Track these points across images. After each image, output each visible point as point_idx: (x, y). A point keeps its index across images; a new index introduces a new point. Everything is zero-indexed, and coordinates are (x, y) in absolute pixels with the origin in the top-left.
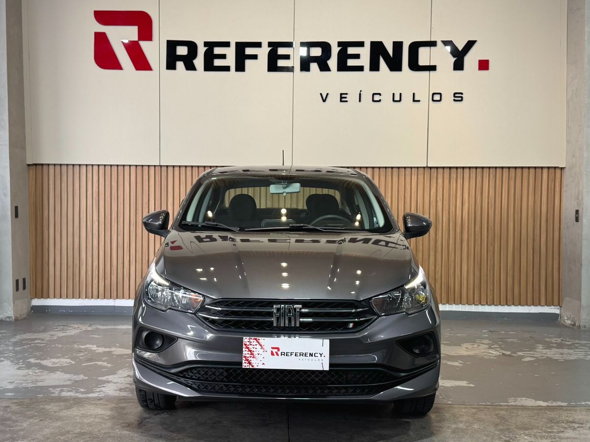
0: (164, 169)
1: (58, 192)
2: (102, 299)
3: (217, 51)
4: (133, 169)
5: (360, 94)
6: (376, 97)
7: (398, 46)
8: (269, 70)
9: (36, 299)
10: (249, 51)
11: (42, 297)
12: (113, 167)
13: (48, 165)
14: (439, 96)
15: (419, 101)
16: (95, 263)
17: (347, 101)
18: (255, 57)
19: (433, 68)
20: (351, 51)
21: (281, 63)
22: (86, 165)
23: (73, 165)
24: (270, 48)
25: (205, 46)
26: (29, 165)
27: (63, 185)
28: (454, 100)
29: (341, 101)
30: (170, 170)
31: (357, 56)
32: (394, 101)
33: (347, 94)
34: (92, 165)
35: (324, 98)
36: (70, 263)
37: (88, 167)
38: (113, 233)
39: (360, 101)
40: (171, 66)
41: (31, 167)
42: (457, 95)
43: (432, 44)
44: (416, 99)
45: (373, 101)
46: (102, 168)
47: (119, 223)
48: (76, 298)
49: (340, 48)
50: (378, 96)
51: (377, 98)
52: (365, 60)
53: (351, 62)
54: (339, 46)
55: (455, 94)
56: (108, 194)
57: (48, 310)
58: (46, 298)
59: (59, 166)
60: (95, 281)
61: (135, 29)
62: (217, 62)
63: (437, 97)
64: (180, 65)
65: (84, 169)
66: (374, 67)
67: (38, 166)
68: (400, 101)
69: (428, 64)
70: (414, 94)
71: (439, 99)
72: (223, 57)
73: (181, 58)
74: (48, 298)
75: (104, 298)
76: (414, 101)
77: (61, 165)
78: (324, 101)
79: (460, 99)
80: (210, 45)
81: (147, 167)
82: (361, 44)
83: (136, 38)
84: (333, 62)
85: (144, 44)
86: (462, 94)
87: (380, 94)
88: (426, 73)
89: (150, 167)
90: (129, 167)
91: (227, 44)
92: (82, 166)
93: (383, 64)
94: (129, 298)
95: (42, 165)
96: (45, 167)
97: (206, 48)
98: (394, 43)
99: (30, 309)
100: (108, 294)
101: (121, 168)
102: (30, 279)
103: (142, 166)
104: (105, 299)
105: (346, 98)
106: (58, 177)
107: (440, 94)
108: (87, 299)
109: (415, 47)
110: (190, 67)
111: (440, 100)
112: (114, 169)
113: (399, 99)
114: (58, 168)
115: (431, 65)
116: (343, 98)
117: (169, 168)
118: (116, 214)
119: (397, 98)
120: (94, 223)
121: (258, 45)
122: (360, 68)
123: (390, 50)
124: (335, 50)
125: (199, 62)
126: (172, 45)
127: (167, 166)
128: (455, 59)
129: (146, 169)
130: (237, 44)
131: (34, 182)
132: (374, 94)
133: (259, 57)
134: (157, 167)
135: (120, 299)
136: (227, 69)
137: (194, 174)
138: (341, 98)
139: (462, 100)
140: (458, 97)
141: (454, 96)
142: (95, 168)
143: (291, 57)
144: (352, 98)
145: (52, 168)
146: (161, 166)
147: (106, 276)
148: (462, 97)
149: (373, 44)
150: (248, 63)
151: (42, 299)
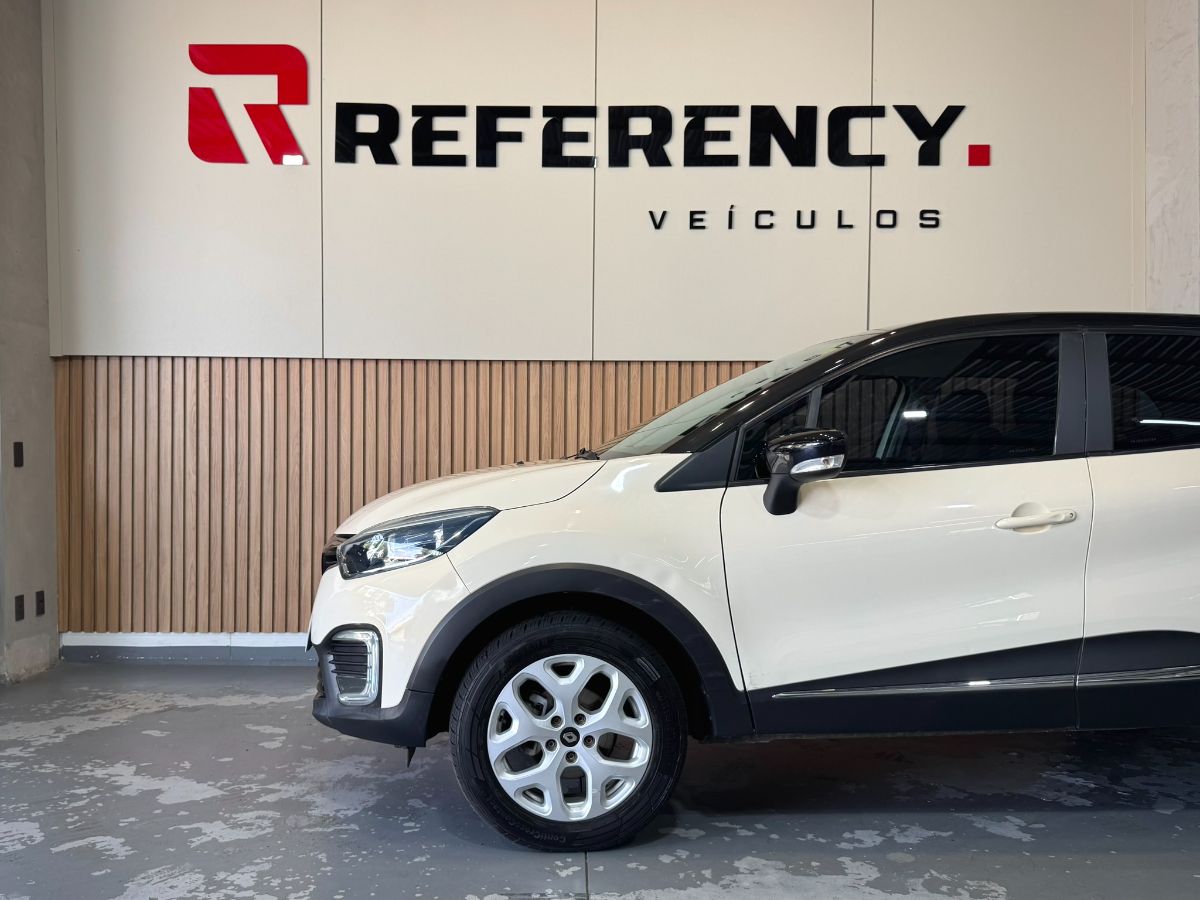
0: (332, 366)
1: (114, 413)
2: (203, 632)
3: (441, 124)
4: (269, 366)
5: (731, 213)
6: (762, 220)
7: (807, 115)
8: (546, 163)
9: (70, 633)
10: (505, 125)
11: (82, 630)
12: (226, 361)
13: (96, 357)
14: (891, 216)
15: (851, 226)
16: (191, 559)
17: (703, 227)
18: (516, 137)
19: (878, 160)
20: (713, 124)
21: (571, 149)
22: (173, 358)
23: (146, 358)
24: (548, 119)
25: (414, 114)
26: (56, 359)
27: (124, 400)
28: (922, 225)
29: (692, 227)
30: (345, 367)
31: (725, 136)
32: (800, 226)
33: (703, 212)
34: (185, 358)
35: (658, 220)
36: (139, 559)
37: (176, 360)
38: (226, 496)
39: (730, 227)
40: (345, 154)
41: (61, 363)
42: (927, 215)
43: (878, 112)
44: (845, 223)
45: (758, 226)
46: (204, 364)
47: (239, 477)
48: (151, 631)
49: (689, 119)
50: (768, 216)
51: (765, 220)
52: (740, 144)
53: (712, 148)
54: (687, 115)
55: (923, 212)
56: (217, 416)
57: (95, 656)
58: (91, 632)
59: (118, 361)
60: (190, 596)
61: (271, 81)
62: (441, 148)
63: (887, 219)
64: (364, 152)
65: (167, 365)
66: (760, 157)
67: (74, 361)
68: (812, 226)
69: (869, 153)
70: (840, 213)
71: (891, 222)
72: (452, 136)
73: (366, 139)
74: (94, 630)
75: (209, 631)
76: (840, 226)
77: (121, 358)
78: (658, 226)
79: (933, 223)
80: (425, 113)
81: (298, 362)
82: (732, 111)
83: (274, 100)
84: (675, 148)
85: (290, 112)
86: (937, 212)
87: (771, 213)
88: (866, 170)
89: (304, 362)
90: (259, 361)
91: (459, 111)
92: (163, 360)
93: (776, 151)
94: (260, 631)
95: (83, 358)
96: (89, 364)
97: (417, 119)
98: (798, 108)
99: (57, 654)
100: (215, 622)
101: (243, 365)
102: (58, 592)
103: (288, 359)
104: (210, 634)
105: (701, 220)
106: (115, 382)
107: (894, 213)
108: (172, 633)
109: (841, 118)
110: (384, 156)
111: (894, 225)
112: (230, 366)
113: (809, 223)
114: (115, 364)
115: (874, 153)
116: (695, 220)
117: (342, 363)
118: (233, 457)
119: (806, 221)
120: (187, 476)
121: (523, 112)
122: (731, 161)
123: (791, 122)
124: (680, 123)
125: (403, 146)
126: (347, 114)
127: (339, 360)
128: (922, 142)
129: (295, 366)
130: (480, 110)
131: (67, 394)
132: (758, 213)
133: (525, 137)
134: (317, 363)
135: (241, 631)
136: (459, 161)
137: (393, 376)
138: (692, 220)
139: (936, 225)
140: (930, 219)
141: (922, 218)
142: (191, 364)
143: (591, 137)
144: (715, 220)
145: (102, 364)
146: (326, 360)
147: (212, 585)
148: (937, 220)
149: (757, 111)
150: (504, 149)
151: (83, 633)
